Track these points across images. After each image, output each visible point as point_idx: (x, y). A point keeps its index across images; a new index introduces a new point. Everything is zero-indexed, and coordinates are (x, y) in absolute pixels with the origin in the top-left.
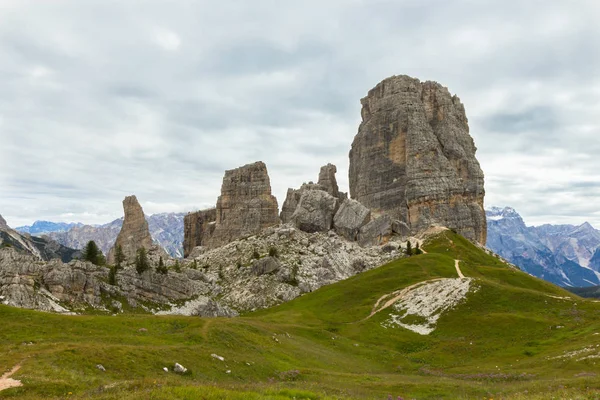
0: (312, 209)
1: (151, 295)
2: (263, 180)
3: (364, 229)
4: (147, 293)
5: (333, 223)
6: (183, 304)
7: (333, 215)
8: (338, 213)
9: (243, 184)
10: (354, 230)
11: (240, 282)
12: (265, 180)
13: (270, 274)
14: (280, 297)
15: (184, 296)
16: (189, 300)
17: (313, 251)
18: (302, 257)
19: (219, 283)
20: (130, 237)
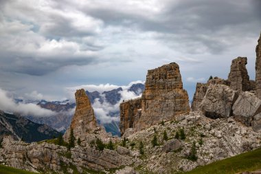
0: (215, 100)
1: (92, 165)
2: (176, 78)
3: (258, 116)
4: (89, 164)
5: (232, 111)
6: (114, 172)
7: (232, 105)
8: (236, 103)
9: (161, 80)
10: (248, 118)
11: (153, 157)
12: (177, 77)
13: (175, 152)
14: (181, 169)
15: (115, 166)
16: (118, 169)
17: (213, 135)
18: (203, 139)
19: (140, 157)
20: (80, 121)
